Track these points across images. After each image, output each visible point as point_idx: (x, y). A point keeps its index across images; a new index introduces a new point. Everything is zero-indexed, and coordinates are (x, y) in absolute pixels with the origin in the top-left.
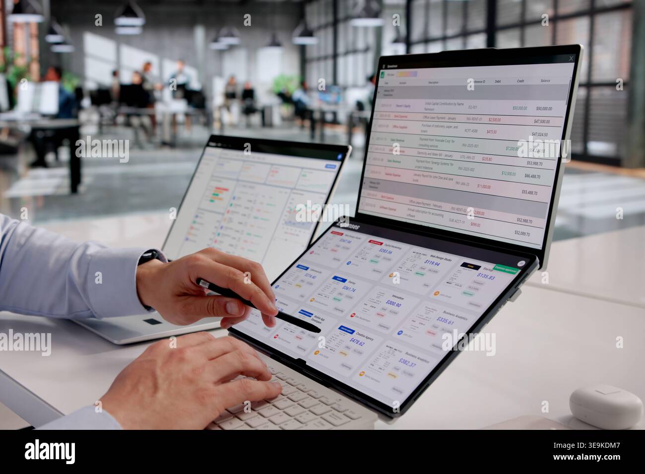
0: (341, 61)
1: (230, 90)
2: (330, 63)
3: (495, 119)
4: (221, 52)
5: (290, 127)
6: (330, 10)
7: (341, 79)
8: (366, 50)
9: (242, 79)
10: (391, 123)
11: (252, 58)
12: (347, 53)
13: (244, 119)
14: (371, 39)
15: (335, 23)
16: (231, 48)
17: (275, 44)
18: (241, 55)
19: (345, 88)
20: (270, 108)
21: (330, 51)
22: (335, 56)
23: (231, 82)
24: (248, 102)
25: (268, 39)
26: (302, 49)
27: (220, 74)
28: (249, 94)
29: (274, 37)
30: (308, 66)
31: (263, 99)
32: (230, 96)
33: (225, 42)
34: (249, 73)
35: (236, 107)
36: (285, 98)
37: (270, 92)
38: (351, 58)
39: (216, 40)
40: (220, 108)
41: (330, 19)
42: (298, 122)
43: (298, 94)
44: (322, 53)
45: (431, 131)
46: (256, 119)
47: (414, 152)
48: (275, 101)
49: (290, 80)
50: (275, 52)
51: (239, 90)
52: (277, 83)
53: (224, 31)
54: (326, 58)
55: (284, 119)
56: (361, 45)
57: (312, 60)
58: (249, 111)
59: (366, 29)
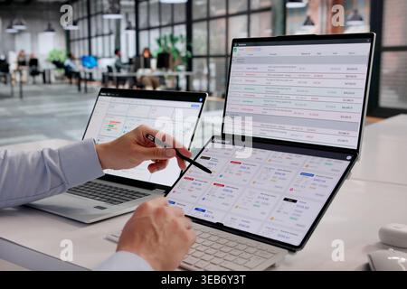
0: (94, 41)
1: (21, 59)
2: (86, 42)
3: (319, 76)
4: (14, 35)
5: (62, 83)
6: (85, 8)
7: (94, 53)
8: (110, 34)
9: (28, 52)
10: (244, 79)
11: (34, 39)
12: (97, 36)
13: (31, 78)
14: (113, 27)
15: (89, 17)
16: (20, 32)
17: (50, 30)
18: (27, 36)
19: (96, 58)
20: (49, 71)
21: (86, 35)
22: (90, 38)
23: (22, 54)
24: (34, 67)
25: (46, 27)
26: (68, 33)
27: (14, 50)
28: (34, 62)
29: (49, 25)
30: (72, 44)
31: (44, 65)
32: (21, 63)
33: (16, 28)
34: (32, 48)
35: (25, 71)
36: (58, 64)
37: (47, 61)
38: (100, 39)
39: (10, 27)
40: (15, 71)
41: (86, 14)
42: (67, 80)
43: (67, 62)
44: (81, 36)
45: (273, 83)
46: (39, 78)
47: (263, 96)
48: (52, 66)
49: (61, 53)
50: (50, 35)
51: (28, 59)
52: (52, 56)
53: (15, 21)
54: (84, 39)
55: (57, 78)
56: (106, 31)
57: (74, 40)
58: (34, 73)
59: (109, 20)
